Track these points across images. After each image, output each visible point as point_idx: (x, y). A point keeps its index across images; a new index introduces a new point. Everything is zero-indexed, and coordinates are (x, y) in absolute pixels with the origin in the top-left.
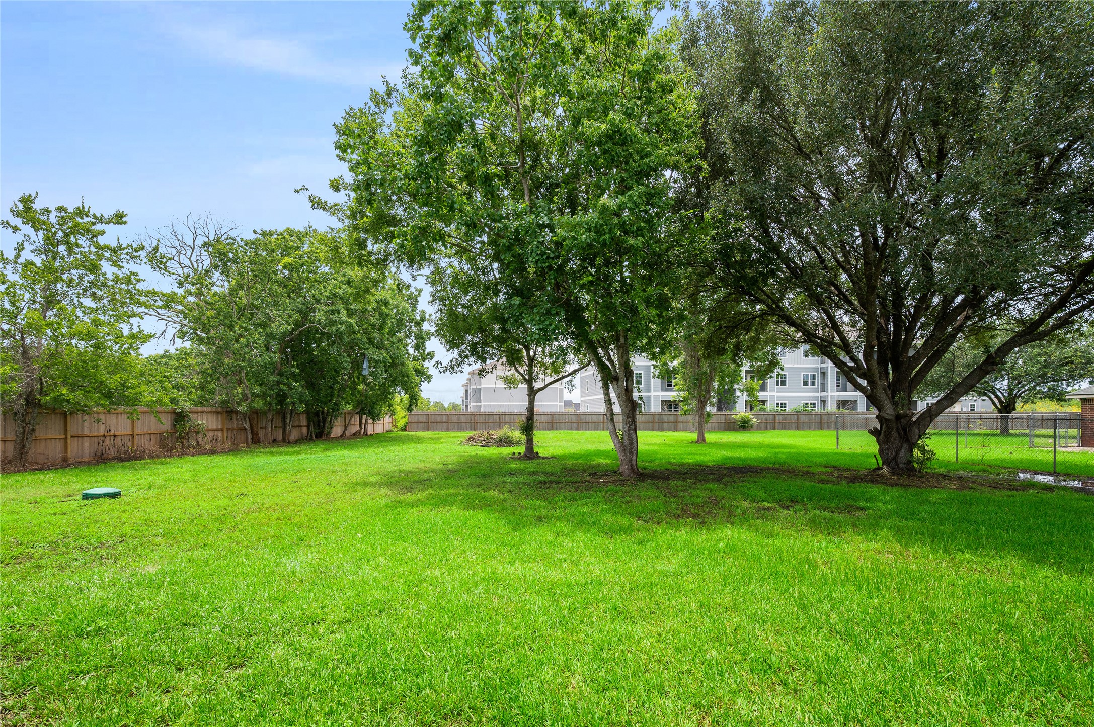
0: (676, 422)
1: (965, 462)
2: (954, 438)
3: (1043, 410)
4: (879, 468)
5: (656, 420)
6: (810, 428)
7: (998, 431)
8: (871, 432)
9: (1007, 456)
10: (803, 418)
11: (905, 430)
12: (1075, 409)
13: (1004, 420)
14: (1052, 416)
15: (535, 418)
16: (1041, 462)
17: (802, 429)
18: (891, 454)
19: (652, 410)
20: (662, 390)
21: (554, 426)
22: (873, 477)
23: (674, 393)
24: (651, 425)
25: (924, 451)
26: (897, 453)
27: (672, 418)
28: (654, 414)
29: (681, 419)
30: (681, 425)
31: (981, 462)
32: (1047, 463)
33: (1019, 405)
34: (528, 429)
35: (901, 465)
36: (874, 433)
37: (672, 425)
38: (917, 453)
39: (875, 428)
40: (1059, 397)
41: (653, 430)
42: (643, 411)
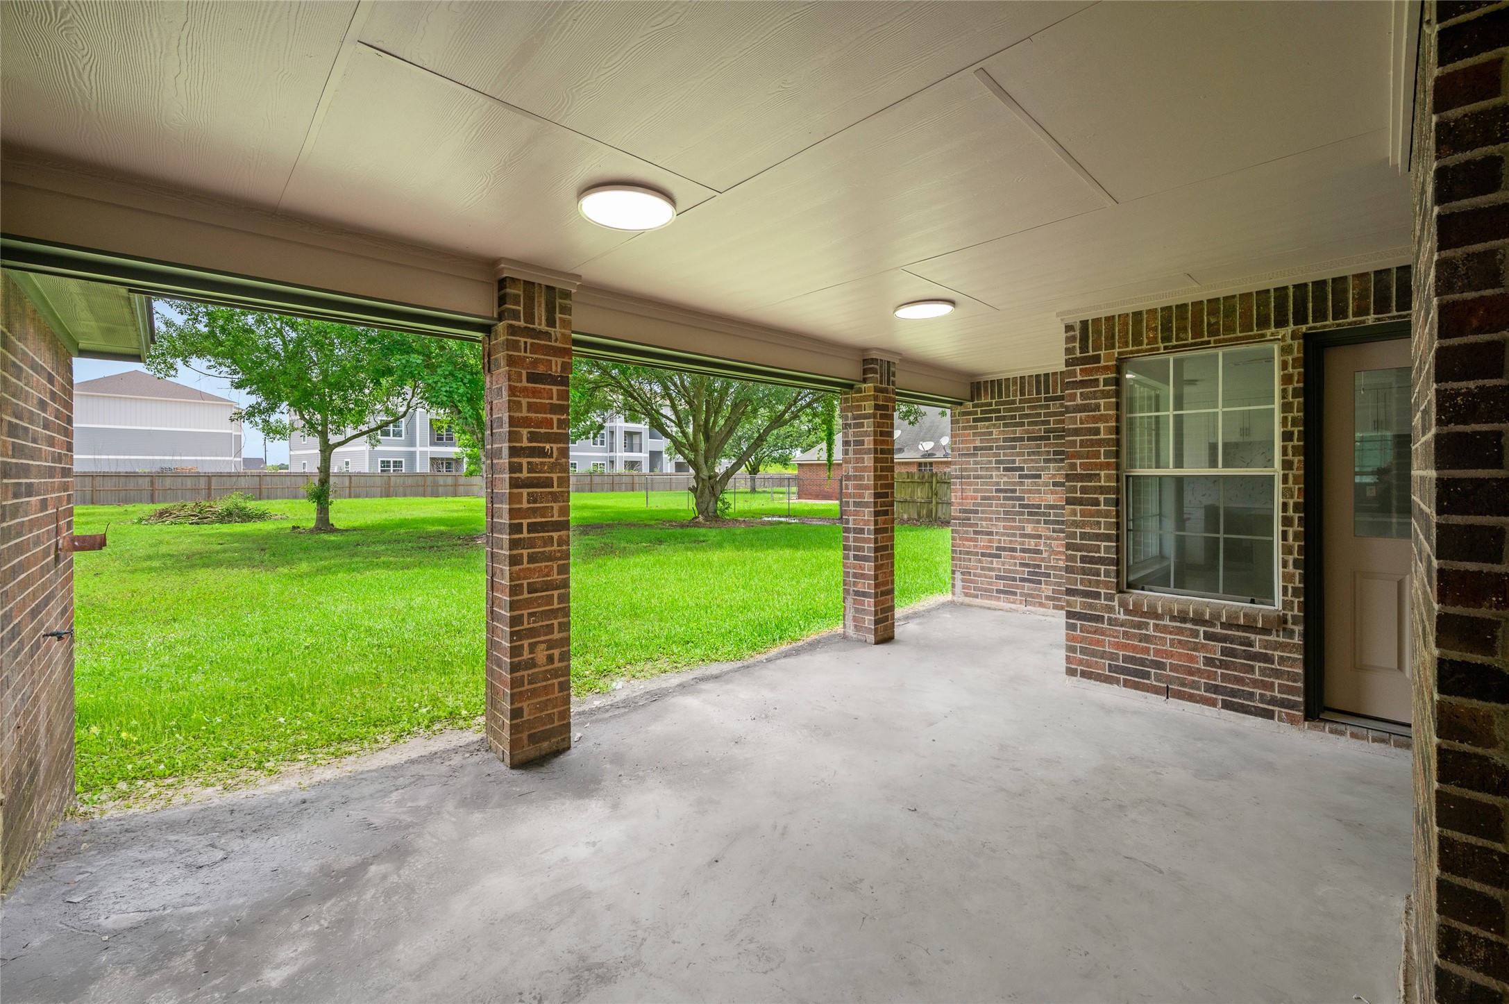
0: (456, 485)
1: (739, 512)
2: (733, 496)
3: (774, 472)
4: (696, 518)
5: (429, 483)
6: (603, 490)
7: (749, 490)
8: (690, 489)
9: (761, 506)
10: (597, 480)
11: (713, 488)
12: (792, 471)
13: (753, 480)
14: (778, 476)
15: (332, 480)
16: (780, 509)
17: (595, 491)
18: (704, 506)
19: (418, 471)
20: (431, 445)
21: (265, 492)
22: (693, 523)
23: (457, 450)
24: (421, 489)
25: (724, 503)
26: (708, 505)
27: (450, 481)
28: (424, 476)
29: (462, 480)
30: (461, 489)
31: (750, 511)
32: (784, 510)
33: (761, 468)
34: (321, 496)
35: (710, 514)
36: (693, 490)
37: (451, 489)
38: (720, 504)
39: (693, 486)
40: (784, 461)
41: (424, 495)
42: (403, 471)
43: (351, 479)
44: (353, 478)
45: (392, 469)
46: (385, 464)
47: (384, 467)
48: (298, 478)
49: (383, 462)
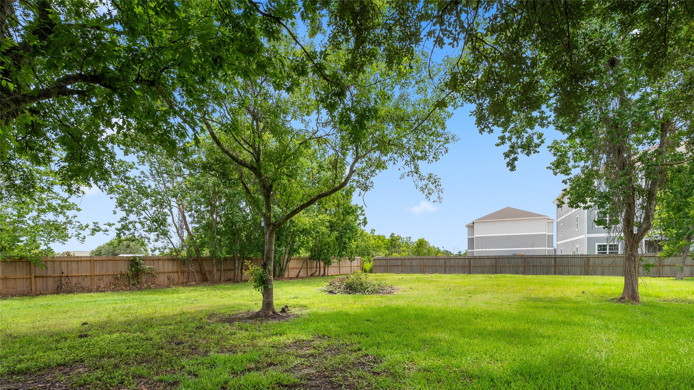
42: (619, 253)
43: (555, 260)
44: (558, 259)
45: (608, 251)
46: (602, 248)
47: (601, 250)
48: (519, 260)
49: (599, 246)
